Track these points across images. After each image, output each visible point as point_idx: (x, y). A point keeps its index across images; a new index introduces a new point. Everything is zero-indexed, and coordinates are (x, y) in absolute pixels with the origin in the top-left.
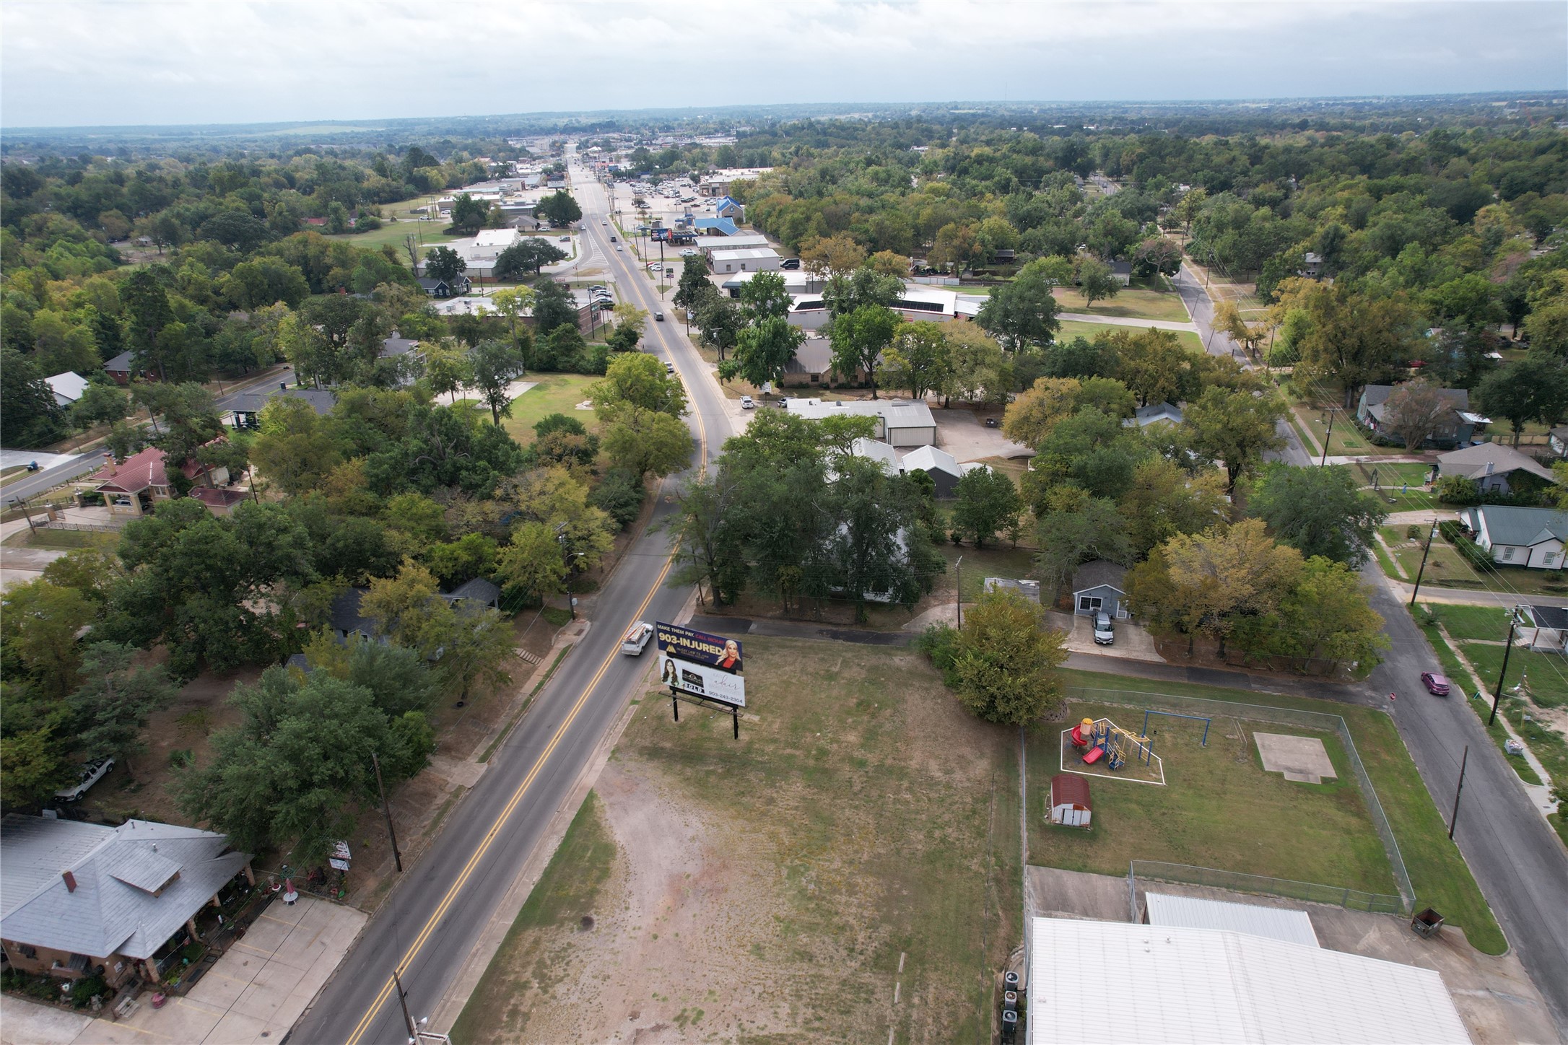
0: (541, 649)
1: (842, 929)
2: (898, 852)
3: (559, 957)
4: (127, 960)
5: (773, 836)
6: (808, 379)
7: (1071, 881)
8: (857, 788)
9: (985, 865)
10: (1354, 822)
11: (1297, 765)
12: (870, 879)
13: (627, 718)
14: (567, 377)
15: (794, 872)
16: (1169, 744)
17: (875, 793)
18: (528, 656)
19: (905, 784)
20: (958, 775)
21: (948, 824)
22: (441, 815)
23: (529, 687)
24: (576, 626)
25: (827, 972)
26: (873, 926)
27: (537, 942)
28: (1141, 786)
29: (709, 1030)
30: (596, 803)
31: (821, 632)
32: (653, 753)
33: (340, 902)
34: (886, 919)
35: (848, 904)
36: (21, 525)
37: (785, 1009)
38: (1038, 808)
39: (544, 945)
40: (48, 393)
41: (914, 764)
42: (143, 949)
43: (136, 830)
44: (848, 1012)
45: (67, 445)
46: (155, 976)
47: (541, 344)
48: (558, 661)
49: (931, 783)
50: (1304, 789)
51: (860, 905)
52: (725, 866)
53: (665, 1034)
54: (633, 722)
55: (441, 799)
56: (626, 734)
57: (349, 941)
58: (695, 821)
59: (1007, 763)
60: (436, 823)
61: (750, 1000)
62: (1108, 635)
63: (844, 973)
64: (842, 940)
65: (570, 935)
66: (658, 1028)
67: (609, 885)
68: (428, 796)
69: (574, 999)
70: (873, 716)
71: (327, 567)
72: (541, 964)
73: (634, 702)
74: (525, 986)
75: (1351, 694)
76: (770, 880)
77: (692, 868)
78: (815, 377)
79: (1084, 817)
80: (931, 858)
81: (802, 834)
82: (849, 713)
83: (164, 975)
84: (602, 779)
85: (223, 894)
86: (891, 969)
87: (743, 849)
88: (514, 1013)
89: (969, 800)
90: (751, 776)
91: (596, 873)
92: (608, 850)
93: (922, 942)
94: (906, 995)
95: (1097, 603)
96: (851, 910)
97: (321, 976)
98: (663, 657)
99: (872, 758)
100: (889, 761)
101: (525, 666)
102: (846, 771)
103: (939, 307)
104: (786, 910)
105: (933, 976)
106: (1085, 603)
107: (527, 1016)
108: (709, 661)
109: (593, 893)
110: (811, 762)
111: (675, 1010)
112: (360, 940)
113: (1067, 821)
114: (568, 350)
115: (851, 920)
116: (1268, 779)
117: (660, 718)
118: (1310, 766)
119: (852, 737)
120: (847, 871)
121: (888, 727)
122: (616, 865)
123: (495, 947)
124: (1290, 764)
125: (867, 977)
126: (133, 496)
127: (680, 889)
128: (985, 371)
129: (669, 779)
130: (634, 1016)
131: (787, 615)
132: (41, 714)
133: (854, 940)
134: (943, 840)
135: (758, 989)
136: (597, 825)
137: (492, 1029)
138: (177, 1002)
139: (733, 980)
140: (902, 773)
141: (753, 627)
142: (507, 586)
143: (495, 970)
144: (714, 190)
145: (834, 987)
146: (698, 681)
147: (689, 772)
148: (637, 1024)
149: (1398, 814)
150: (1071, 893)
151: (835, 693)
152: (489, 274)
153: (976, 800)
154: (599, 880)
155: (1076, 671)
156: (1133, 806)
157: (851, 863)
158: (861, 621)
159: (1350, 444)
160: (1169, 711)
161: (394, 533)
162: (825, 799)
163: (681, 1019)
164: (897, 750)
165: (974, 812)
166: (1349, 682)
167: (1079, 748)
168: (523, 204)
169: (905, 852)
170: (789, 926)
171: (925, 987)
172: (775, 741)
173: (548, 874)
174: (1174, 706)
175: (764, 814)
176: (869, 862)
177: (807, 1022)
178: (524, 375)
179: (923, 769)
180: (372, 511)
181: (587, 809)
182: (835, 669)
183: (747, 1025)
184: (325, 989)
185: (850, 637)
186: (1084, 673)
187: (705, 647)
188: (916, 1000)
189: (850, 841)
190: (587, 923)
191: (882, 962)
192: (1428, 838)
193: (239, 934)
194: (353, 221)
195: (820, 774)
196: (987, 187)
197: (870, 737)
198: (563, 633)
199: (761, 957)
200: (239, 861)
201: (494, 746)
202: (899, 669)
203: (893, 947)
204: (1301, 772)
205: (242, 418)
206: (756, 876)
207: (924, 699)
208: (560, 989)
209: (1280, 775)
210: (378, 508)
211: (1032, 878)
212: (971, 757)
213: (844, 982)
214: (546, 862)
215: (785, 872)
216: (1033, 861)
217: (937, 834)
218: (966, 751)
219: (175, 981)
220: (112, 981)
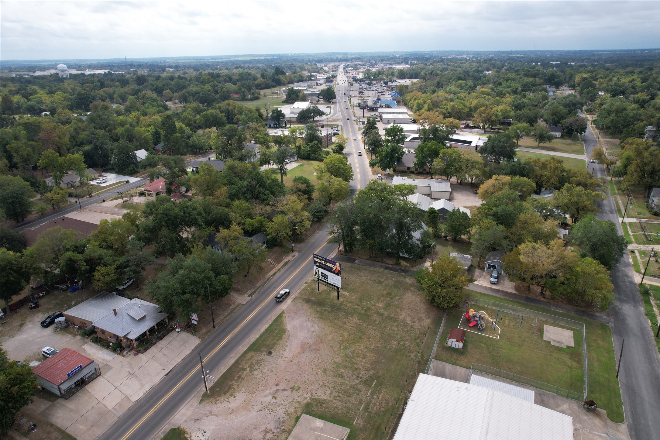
0: (278, 260)
1: (356, 369)
2: (385, 347)
3: (259, 362)
4: (128, 339)
5: (342, 335)
6: (406, 169)
7: (448, 367)
8: (377, 323)
9: (416, 356)
10: (575, 364)
11: (558, 339)
12: (372, 355)
13: (302, 288)
14: (313, 162)
15: (346, 348)
16: (506, 324)
17: (383, 325)
18: (273, 263)
19: (396, 324)
20: (417, 324)
21: (407, 340)
22: (231, 312)
23: (271, 273)
24: (293, 254)
25: (347, 382)
26: (368, 370)
27: (252, 357)
28: (489, 338)
29: (301, 393)
30: (284, 315)
31: (381, 266)
32: (308, 301)
33: (193, 334)
34: (373, 369)
35: (361, 361)
36: (120, 201)
37: (329, 391)
38: (444, 339)
39: (254, 358)
40: (135, 156)
41: (401, 317)
42: (132, 336)
43: (136, 301)
44: (350, 396)
45: (138, 175)
46: (135, 346)
47: (305, 148)
48: (283, 266)
49: (406, 325)
50: (559, 349)
51: (365, 363)
52: (322, 342)
53: (286, 392)
54: (304, 289)
55: (232, 307)
56: (300, 293)
57: (193, 347)
58: (316, 326)
59: (437, 323)
60: (229, 314)
61: (317, 386)
62: (495, 280)
63: (353, 383)
64: (355, 373)
65: (264, 356)
66: (284, 390)
67: (281, 342)
68: (229, 305)
69: (259, 376)
70: (391, 299)
71: (209, 224)
72: (252, 363)
73: (306, 283)
74: (245, 369)
75: (597, 316)
76: (336, 349)
77: (310, 341)
78: (409, 168)
79: (460, 345)
80: (396, 351)
81: (352, 336)
82: (382, 296)
83: (138, 346)
84: (288, 307)
85: (158, 325)
86: (370, 385)
87: (330, 338)
88: (239, 377)
89: (418, 333)
90: (340, 314)
91: (277, 338)
92: (283, 331)
93: (384, 378)
94: (372, 394)
95: (494, 267)
96: (361, 363)
97: (183, 356)
98: (315, 267)
99: (386, 313)
100: (392, 315)
101: (271, 266)
102: (375, 316)
103: (470, 143)
104: (339, 359)
105: (384, 390)
106: (490, 267)
107: (243, 379)
108: (330, 270)
109: (275, 344)
110: (363, 312)
111: (291, 385)
112: (197, 347)
113: (454, 346)
114: (315, 152)
115: (361, 367)
116: (543, 343)
117: (313, 289)
118: (564, 341)
119: (381, 305)
120: (364, 350)
121: (396, 303)
122: (285, 336)
123: (238, 356)
124: (555, 339)
125: (360, 386)
126: (154, 193)
127: (304, 347)
128: (475, 170)
129: (311, 310)
130: (277, 385)
131: (370, 258)
132: (115, 261)
133: (359, 374)
134: (403, 345)
135: (321, 384)
136: (282, 322)
137: (231, 381)
138: (140, 355)
139: (313, 379)
140: (395, 320)
141: (357, 261)
142: (270, 236)
143: (237, 363)
144: (392, 88)
145: (348, 387)
146: (326, 277)
147: (318, 309)
148: (278, 387)
149: (596, 364)
150: (447, 371)
151: (379, 288)
152: (295, 120)
153: (420, 333)
154: (278, 340)
155: (478, 293)
156: (483, 345)
157: (367, 348)
158: (398, 264)
159: (638, 213)
160: (511, 312)
161: (234, 214)
162: (364, 325)
163: (293, 389)
164: (397, 312)
165: (418, 337)
166: (597, 311)
167: (468, 320)
168: (314, 92)
169: (388, 348)
170: (338, 365)
171: (380, 393)
172: (352, 302)
173: (261, 336)
174: (514, 310)
175: (341, 327)
176: (374, 349)
177: (335, 397)
178: (298, 160)
179: (404, 320)
180: (228, 206)
181: (280, 316)
182: (382, 280)
183: (314, 394)
184: (183, 360)
185: (391, 269)
186: (481, 294)
187: (329, 264)
188: (375, 397)
189: (369, 341)
190: (270, 353)
191: (367, 383)
192: (606, 376)
193: (161, 339)
194: (249, 96)
195: (365, 316)
196: (507, 92)
197: (388, 306)
198: (288, 256)
199: (325, 373)
200: (164, 315)
201: (254, 292)
202: (407, 283)
203: (372, 378)
204: (559, 342)
205: (194, 169)
206: (332, 347)
207: (413, 295)
208: (256, 372)
209: (549, 342)
210: (230, 205)
211: (433, 364)
212: (424, 318)
213: (352, 387)
214: (261, 332)
215: (342, 347)
216: (436, 358)
217: (402, 343)
218: (423, 316)
219: (141, 349)
220: (123, 345)
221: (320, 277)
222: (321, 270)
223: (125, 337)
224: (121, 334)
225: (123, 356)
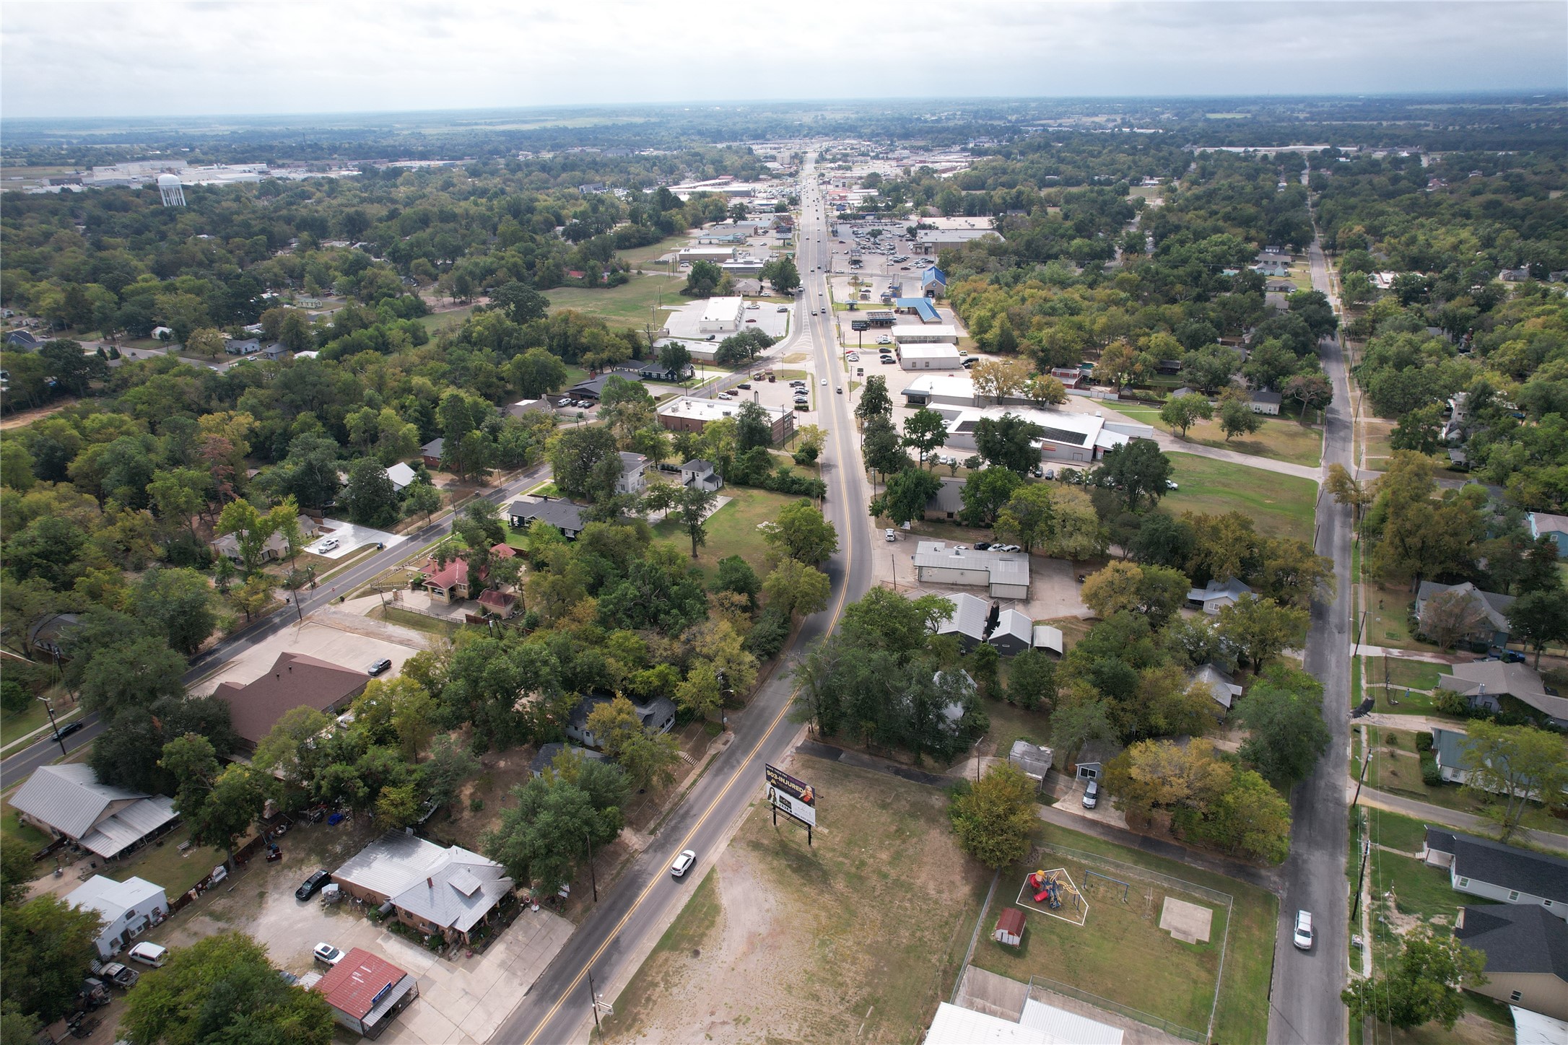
0: (697, 753)
1: (841, 985)
2: (890, 942)
3: (677, 971)
4: (455, 930)
5: (816, 917)
6: (944, 516)
7: (993, 980)
8: (877, 893)
9: (940, 961)
10: (1204, 975)
11: (1184, 927)
12: (867, 957)
13: (745, 817)
14: (756, 493)
15: (823, 943)
16: (1100, 896)
17: (887, 899)
18: (690, 759)
19: (909, 896)
20: (945, 896)
21: (927, 929)
22: (622, 868)
23: (687, 782)
24: (724, 737)
25: (825, 1009)
26: (860, 987)
27: (666, 960)
28: (1066, 924)
29: (751, 1029)
30: (715, 876)
31: (888, 767)
32: (756, 846)
33: (562, 915)
34: (869, 984)
35: (849, 970)
37: (795, 1026)
38: (987, 929)
39: (670, 962)
41: (919, 882)
42: (464, 926)
44: (830, 1035)
45: (400, 527)
46: (468, 941)
47: (737, 462)
48: (708, 765)
49: (926, 898)
50: (1182, 946)
51: (856, 972)
52: (783, 932)
53: (727, 1027)
54: (748, 820)
55: (624, 857)
56: (742, 829)
57: (565, 940)
58: (771, 898)
59: (979, 895)
60: (618, 873)
61: (777, 1017)
62: (1091, 802)
63: (835, 1012)
64: (839, 992)
65: (686, 959)
66: (724, 1023)
67: (712, 932)
68: (616, 854)
69: (681, 998)
70: (904, 842)
71: (570, 684)
72: (667, 973)
73: (751, 805)
74: (656, 985)
75: (1260, 877)
76: (807, 946)
77: (763, 930)
78: (950, 515)
79: (1015, 940)
80: (909, 950)
81: (834, 919)
82: (888, 837)
83: (473, 941)
84: (721, 858)
85: (501, 901)
86: (862, 1015)
87: (796, 923)
88: (648, 999)
89: (946, 914)
90: (813, 874)
91: (707, 923)
92: (716, 909)
93: (885, 1002)
94: (866, 1032)
95: (1092, 773)
96: (850, 973)
97: (549, 958)
99: (893, 873)
100: (903, 878)
101: (687, 766)
102: (873, 880)
103: (1080, 438)
104: (812, 966)
105: (885, 1024)
106: (1084, 772)
107: (655, 1003)
109: (703, 935)
110: (853, 870)
111: (735, 1014)
112: (571, 940)
113: (1005, 940)
114: (758, 470)
115: (848, 981)
116: (1158, 934)
117: (765, 821)
118: (1193, 930)
119: (884, 856)
120: (855, 948)
121: (911, 851)
122: (719, 919)
123: (643, 959)
124: (1179, 926)
125: (847, 1017)
126: (445, 590)
127: (753, 942)
129: (762, 866)
130: (712, 1014)
131: (869, 749)
133: (846, 993)
134: (920, 939)
135: (784, 1012)
136: (713, 891)
137: (636, 1006)
138: (478, 957)
139: (771, 1004)
140: (909, 887)
141: (843, 756)
143: (641, 972)
144: (926, 249)
145: (827, 1019)
146: (789, 804)
147: (775, 863)
148: (713, 1018)
149: (1238, 976)
150: (990, 988)
151: (883, 820)
152: (711, 358)
153: (951, 915)
154: (707, 928)
155: (1059, 827)
156: (1055, 938)
157: (859, 944)
158: (918, 763)
159: (1391, 636)
160: (1112, 870)
161: (611, 660)
162: (855, 897)
163: (737, 1020)
164: (911, 870)
165: (947, 923)
166: (1264, 867)
168: (751, 263)
169: (894, 943)
170: (811, 977)
171: (878, 1029)
172: (834, 850)
173: (680, 918)
174: (1117, 866)
175: (814, 901)
176: (870, 946)
177: (806, 1036)
178: (723, 487)
179: (923, 888)
180: (600, 641)
181: (708, 879)
182: (889, 801)
183: (772, 1031)
184: (551, 965)
185: (908, 775)
186: (1064, 830)
188: (871, 1036)
189: (863, 929)
190: (696, 953)
191: (858, 1010)
192: (1251, 996)
193: (508, 925)
195: (856, 880)
197: (897, 857)
198: (715, 742)
199: (790, 993)
200: (508, 882)
201: (660, 824)
202: (932, 807)
203: (867, 1002)
204: (1184, 933)
205: (516, 519)
206: (800, 942)
207: (942, 833)
208: (675, 990)
209: (1168, 933)
210: (604, 638)
211: (970, 974)
212: (958, 883)
213: (833, 1017)
214: (679, 911)
215: (817, 942)
216: (975, 963)
217: (918, 934)
218: (957, 878)
219: (478, 946)
220: (447, 939)
221: (778, 803)
222: (779, 793)
223: (452, 927)
224: (445, 924)
225: (450, 960)
